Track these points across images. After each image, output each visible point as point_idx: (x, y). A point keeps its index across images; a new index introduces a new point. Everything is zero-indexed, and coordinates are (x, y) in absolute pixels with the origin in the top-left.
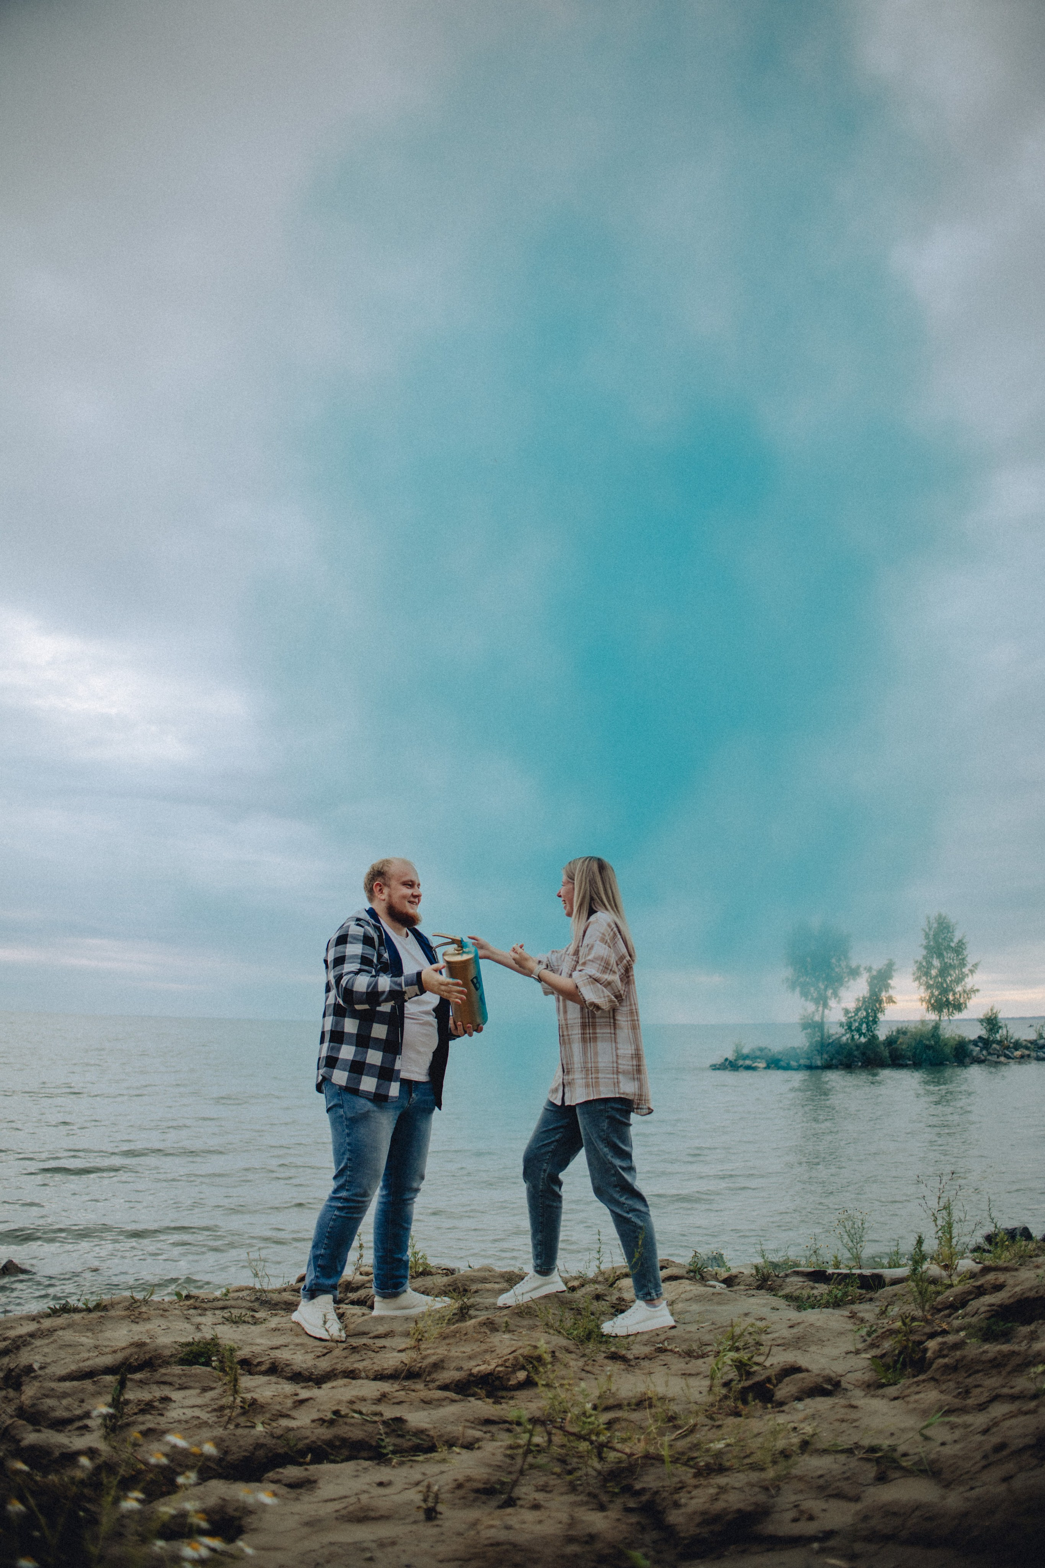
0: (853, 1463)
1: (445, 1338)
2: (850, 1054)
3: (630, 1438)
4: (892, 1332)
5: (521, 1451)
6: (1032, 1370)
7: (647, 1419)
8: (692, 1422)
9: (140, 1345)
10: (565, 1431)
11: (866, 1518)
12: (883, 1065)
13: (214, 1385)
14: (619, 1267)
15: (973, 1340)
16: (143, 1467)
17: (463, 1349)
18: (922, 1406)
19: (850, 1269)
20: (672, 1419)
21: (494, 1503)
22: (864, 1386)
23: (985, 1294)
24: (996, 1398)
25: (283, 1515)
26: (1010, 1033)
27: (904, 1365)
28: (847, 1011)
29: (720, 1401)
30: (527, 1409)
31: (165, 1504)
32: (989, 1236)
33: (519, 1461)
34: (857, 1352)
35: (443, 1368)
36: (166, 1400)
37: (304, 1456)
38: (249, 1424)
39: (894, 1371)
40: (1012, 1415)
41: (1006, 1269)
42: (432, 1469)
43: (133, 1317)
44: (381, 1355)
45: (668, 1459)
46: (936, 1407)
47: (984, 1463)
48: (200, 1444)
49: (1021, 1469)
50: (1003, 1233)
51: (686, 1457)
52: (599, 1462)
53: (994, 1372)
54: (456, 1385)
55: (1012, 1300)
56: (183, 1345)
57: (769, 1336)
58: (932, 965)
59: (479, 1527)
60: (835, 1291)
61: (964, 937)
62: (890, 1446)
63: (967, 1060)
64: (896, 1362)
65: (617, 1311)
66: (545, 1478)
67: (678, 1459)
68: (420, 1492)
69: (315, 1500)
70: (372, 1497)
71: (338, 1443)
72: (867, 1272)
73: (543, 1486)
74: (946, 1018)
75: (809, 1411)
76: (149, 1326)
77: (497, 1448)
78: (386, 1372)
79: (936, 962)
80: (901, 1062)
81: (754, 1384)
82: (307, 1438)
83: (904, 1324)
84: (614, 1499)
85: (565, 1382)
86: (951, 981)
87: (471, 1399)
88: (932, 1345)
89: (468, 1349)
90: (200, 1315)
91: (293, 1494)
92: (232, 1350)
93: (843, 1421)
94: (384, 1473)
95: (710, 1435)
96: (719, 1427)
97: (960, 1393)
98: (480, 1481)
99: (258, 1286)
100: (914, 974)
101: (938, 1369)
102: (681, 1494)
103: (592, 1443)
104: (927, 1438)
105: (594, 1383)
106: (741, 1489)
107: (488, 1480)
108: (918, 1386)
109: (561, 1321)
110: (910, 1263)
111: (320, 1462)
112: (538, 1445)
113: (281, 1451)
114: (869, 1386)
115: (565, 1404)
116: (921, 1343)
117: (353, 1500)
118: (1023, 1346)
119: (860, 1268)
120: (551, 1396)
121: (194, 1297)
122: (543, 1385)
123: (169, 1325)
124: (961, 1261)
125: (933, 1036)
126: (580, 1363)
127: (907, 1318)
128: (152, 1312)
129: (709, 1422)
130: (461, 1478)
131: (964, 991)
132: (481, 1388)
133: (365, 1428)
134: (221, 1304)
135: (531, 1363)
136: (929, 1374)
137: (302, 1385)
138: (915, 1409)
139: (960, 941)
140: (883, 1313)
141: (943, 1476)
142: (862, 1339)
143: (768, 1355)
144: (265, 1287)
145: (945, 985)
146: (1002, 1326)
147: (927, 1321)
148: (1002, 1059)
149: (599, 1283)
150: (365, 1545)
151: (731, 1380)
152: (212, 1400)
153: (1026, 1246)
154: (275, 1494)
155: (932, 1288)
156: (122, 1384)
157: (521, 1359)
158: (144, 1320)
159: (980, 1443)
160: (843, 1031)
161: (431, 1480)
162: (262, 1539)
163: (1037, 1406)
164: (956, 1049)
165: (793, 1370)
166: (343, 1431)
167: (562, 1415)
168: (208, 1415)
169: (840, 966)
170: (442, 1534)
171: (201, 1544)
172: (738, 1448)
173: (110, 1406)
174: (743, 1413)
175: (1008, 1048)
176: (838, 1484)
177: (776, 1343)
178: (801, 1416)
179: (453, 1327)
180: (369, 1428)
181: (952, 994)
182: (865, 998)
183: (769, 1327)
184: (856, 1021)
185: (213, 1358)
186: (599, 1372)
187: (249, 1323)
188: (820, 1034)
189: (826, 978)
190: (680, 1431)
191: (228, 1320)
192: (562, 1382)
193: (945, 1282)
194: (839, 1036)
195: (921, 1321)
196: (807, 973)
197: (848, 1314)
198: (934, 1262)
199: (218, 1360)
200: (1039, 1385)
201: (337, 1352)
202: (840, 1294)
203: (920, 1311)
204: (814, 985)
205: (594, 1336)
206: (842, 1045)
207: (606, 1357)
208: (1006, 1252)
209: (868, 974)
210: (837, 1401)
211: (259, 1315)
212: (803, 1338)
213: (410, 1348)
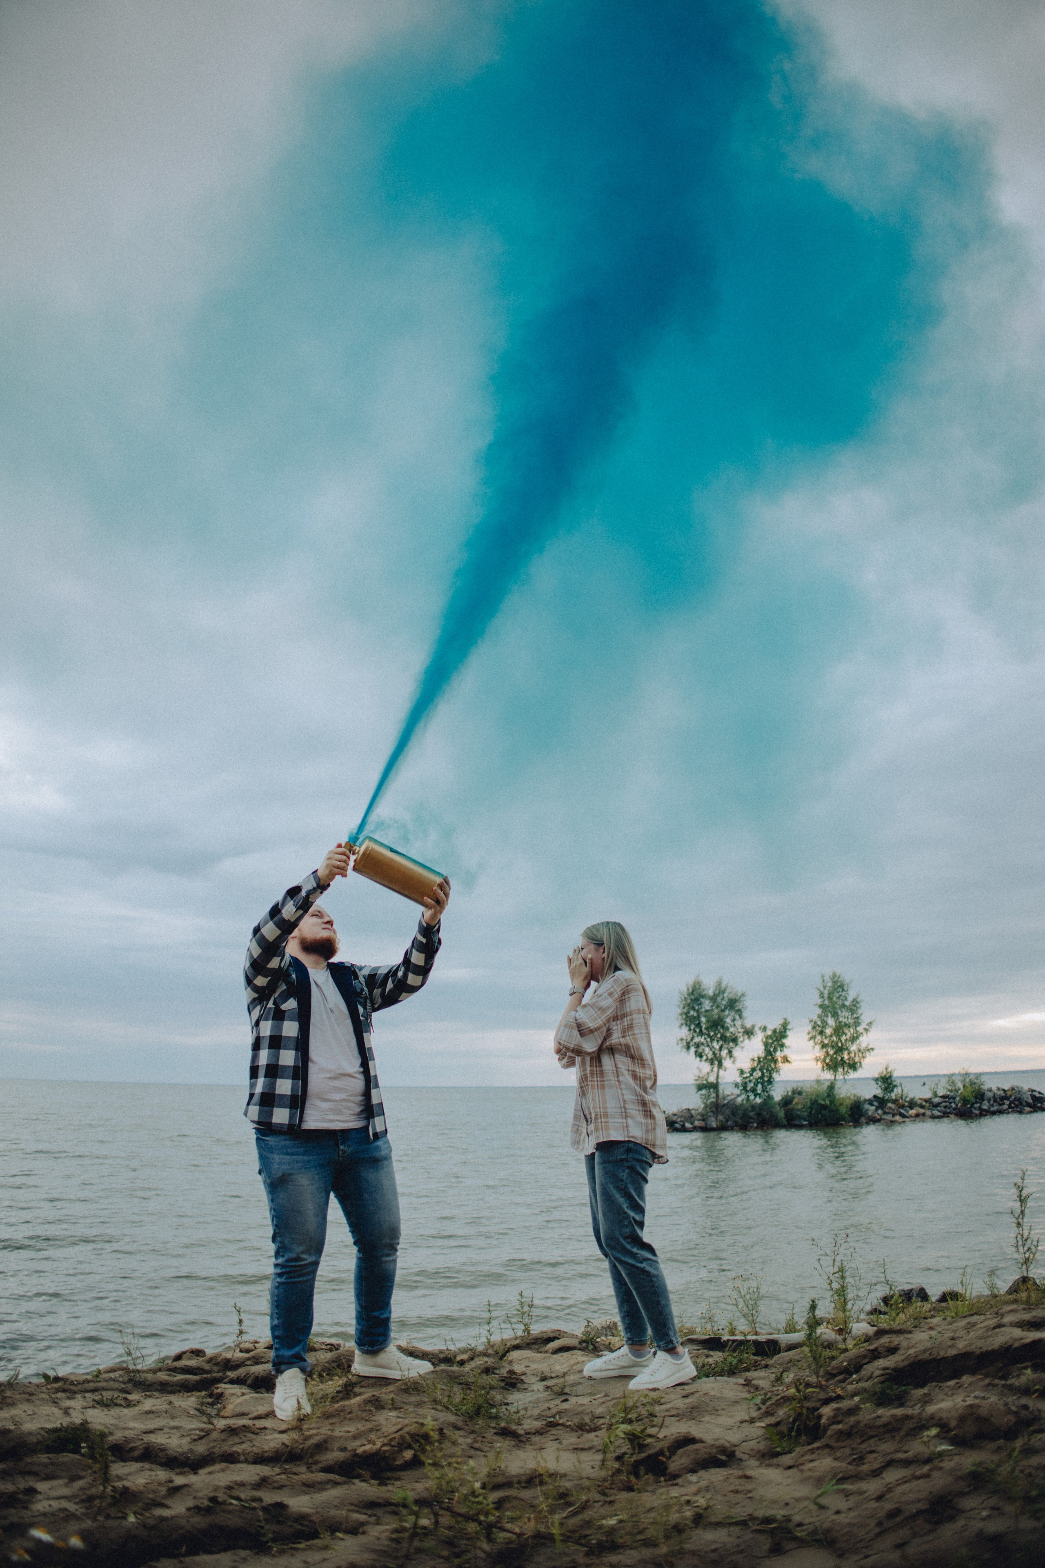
0: (748, 1536)
1: (327, 1418)
2: (745, 1115)
3: (520, 1517)
4: (787, 1399)
5: (406, 1535)
6: (926, 1433)
7: (537, 1497)
8: (584, 1498)
9: (4, 1432)
10: (452, 1512)
12: (778, 1125)
13: (83, 1474)
14: (511, 1339)
15: (868, 1405)
17: (349, 1429)
18: (816, 1474)
19: (745, 1335)
20: (563, 1495)
22: (758, 1455)
23: (879, 1358)
24: (889, 1464)
26: (905, 1092)
27: (799, 1433)
28: (742, 1072)
29: (613, 1475)
30: (413, 1489)
32: (885, 1297)
33: (405, 1545)
34: (752, 1421)
35: (326, 1449)
36: (32, 1491)
37: (178, 1547)
38: (120, 1515)
39: (788, 1439)
40: (905, 1481)
41: (900, 1332)
42: (313, 1557)
44: (260, 1437)
46: (829, 1474)
47: (877, 1530)
48: (65, 1539)
49: (915, 1535)
50: (897, 1294)
51: (577, 1535)
52: (488, 1544)
53: (887, 1436)
54: (339, 1467)
55: (906, 1363)
56: (49, 1431)
57: (664, 1407)
58: (827, 1024)
60: (730, 1359)
61: (858, 996)
62: (783, 1516)
63: (863, 1120)
64: (791, 1430)
65: (506, 1384)
67: (569, 1537)
71: (214, 1532)
72: (762, 1338)
74: (841, 1077)
75: (703, 1484)
76: (13, 1412)
77: (383, 1532)
78: (266, 1455)
79: (831, 1021)
80: (797, 1122)
81: (646, 1457)
82: (182, 1528)
83: (798, 1391)
85: (454, 1460)
86: (846, 1040)
87: (356, 1481)
88: (827, 1411)
89: (352, 1428)
90: (69, 1398)
92: (103, 1435)
93: (737, 1492)
95: (602, 1511)
96: (611, 1502)
97: (854, 1459)
99: (131, 1367)
100: (809, 1033)
101: (832, 1436)
103: (480, 1523)
104: (822, 1507)
105: (483, 1460)
108: (812, 1453)
109: (449, 1396)
110: (806, 1327)
111: (196, 1553)
112: (425, 1528)
113: (154, 1542)
114: (763, 1456)
115: (452, 1484)
116: (814, 1409)
118: (917, 1410)
119: (756, 1334)
120: (438, 1475)
121: (62, 1379)
122: (429, 1464)
124: (854, 1325)
125: (828, 1096)
126: (469, 1441)
127: (801, 1384)
128: (18, 1397)
129: (602, 1498)
131: (859, 1050)
132: (365, 1470)
133: (244, 1515)
134: (91, 1386)
135: (419, 1441)
136: (824, 1441)
137: (178, 1470)
138: (809, 1478)
139: (854, 1000)
140: (779, 1379)
141: (838, 1545)
142: (755, 1408)
143: (661, 1427)
144: (139, 1367)
145: (840, 1045)
146: (897, 1390)
147: (820, 1387)
148: (898, 1118)
149: (488, 1355)
151: (625, 1454)
152: (81, 1489)
153: (921, 1307)
155: (827, 1353)
157: (408, 1437)
158: (9, 1405)
159: (873, 1509)
160: (737, 1091)
163: (930, 1470)
164: (851, 1109)
165: (688, 1441)
166: (219, 1519)
167: (448, 1496)
168: (76, 1507)
169: (734, 1025)
172: (630, 1524)
174: (636, 1487)
175: (903, 1106)
176: (734, 1558)
177: (668, 1413)
178: (693, 1489)
179: (336, 1406)
180: (248, 1515)
181: (846, 1053)
182: (759, 1058)
183: (662, 1398)
184: (750, 1081)
185: (82, 1445)
186: (488, 1449)
187: (121, 1405)
188: (714, 1095)
189: (721, 1038)
190: (572, 1509)
191: (99, 1403)
192: (450, 1460)
193: (840, 1346)
194: (733, 1097)
195: (815, 1387)
196: (701, 1033)
197: (742, 1381)
198: (830, 1326)
199: (88, 1447)
200: (932, 1448)
201: (215, 1435)
202: (735, 1361)
203: (814, 1377)
204: (708, 1046)
205: (483, 1411)
206: (736, 1106)
207: (495, 1434)
208: (901, 1315)
209: (763, 1034)
210: (731, 1472)
211: (132, 1397)
212: (697, 1407)
213: (292, 1429)
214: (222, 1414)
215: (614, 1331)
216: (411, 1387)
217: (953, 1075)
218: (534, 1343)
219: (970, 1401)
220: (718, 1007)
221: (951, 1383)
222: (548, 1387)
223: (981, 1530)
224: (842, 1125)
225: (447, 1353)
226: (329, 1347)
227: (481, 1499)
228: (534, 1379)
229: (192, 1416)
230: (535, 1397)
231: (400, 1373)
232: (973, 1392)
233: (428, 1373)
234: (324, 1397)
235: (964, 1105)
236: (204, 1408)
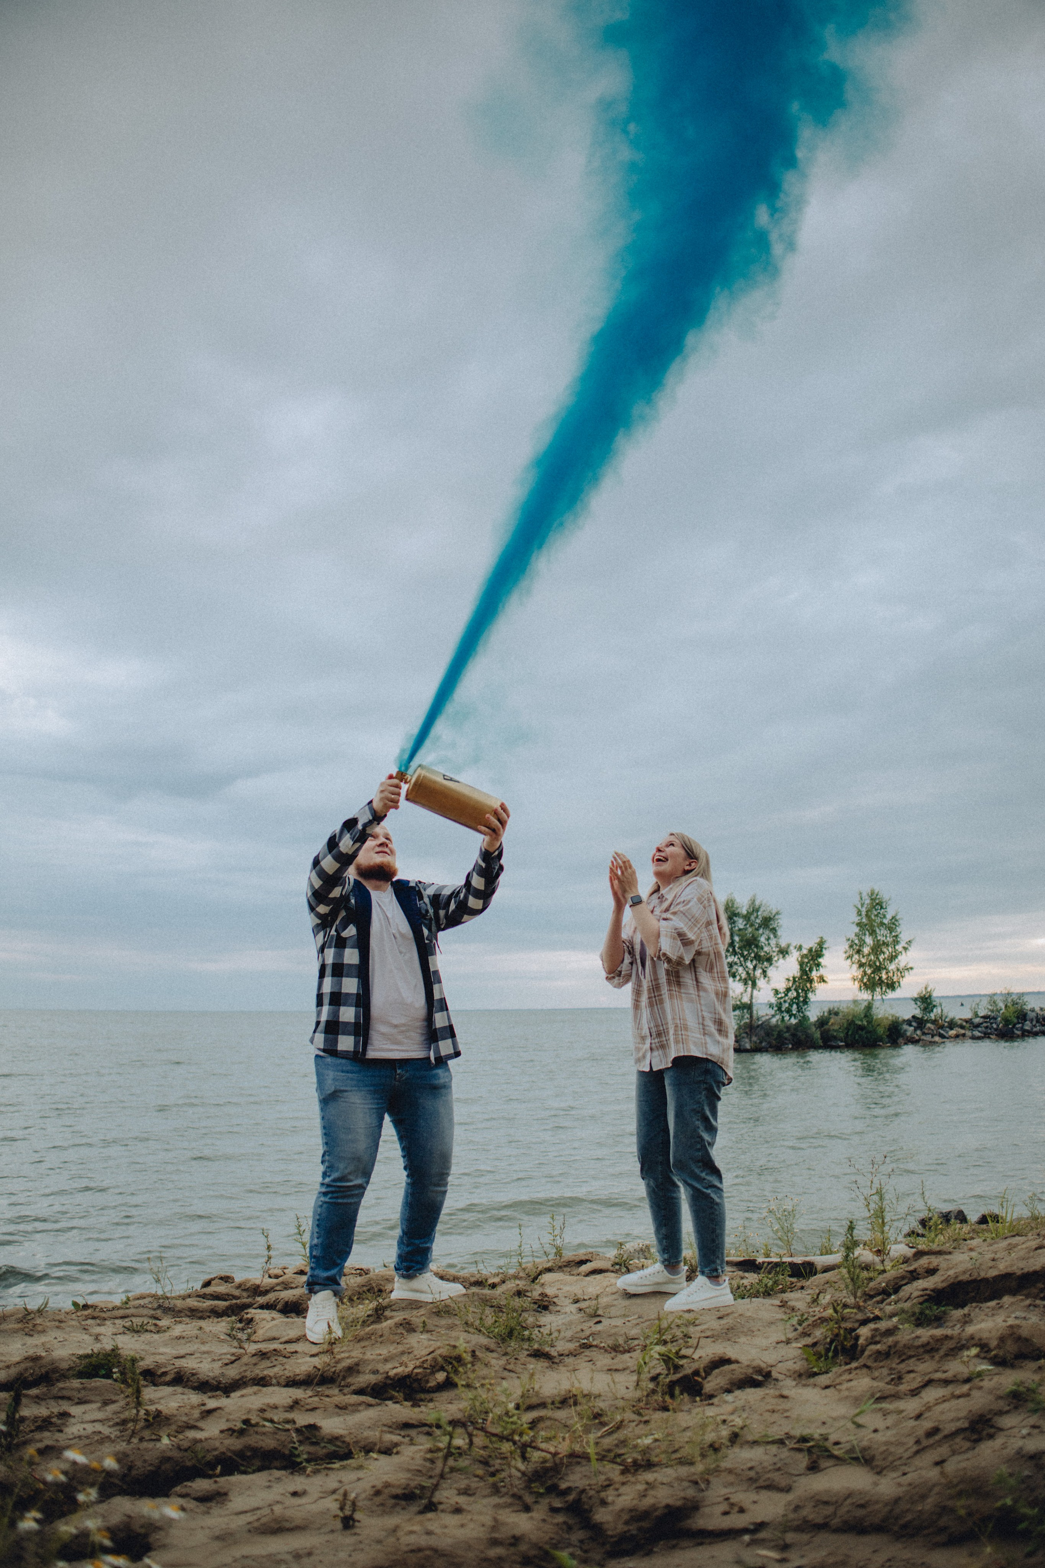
0: (784, 1453)
1: (359, 1341)
2: (780, 1035)
3: (554, 1437)
4: (823, 1320)
5: (440, 1454)
6: (966, 1353)
7: (572, 1417)
8: (619, 1418)
9: (35, 1359)
10: (486, 1432)
11: (797, 1508)
12: (815, 1047)
13: (114, 1398)
14: (543, 1262)
15: (906, 1325)
16: (42, 1486)
17: (381, 1352)
18: (855, 1394)
19: (781, 1258)
20: (597, 1416)
21: (414, 1508)
22: (796, 1375)
23: (918, 1279)
24: (929, 1383)
25: (193, 1530)
27: (836, 1353)
28: (777, 992)
29: (648, 1396)
30: (447, 1411)
31: (67, 1524)
32: (922, 1219)
33: (439, 1464)
34: (788, 1342)
35: (358, 1372)
36: (65, 1415)
37: (214, 1468)
38: (154, 1437)
39: (826, 1359)
40: (944, 1400)
41: (939, 1253)
42: (348, 1477)
43: (27, 1330)
44: (292, 1361)
45: (593, 1457)
46: (869, 1393)
47: (915, 1448)
48: (101, 1460)
49: (954, 1453)
50: (936, 1216)
51: (612, 1455)
52: (523, 1463)
53: (927, 1357)
54: (373, 1389)
55: (944, 1285)
56: (81, 1357)
57: (699, 1328)
58: (865, 942)
59: (400, 1533)
60: (765, 1280)
61: (898, 913)
62: (822, 1435)
63: (901, 1040)
64: (828, 1350)
65: (539, 1307)
66: (466, 1482)
67: (604, 1456)
68: (336, 1500)
69: (227, 1512)
70: (285, 1508)
71: (249, 1454)
72: (798, 1260)
73: (466, 1489)
74: (879, 997)
75: (739, 1404)
76: (43, 1339)
77: (416, 1452)
78: (298, 1378)
79: (869, 940)
80: (832, 1043)
81: (681, 1378)
82: (216, 1449)
83: (836, 1311)
84: (539, 1499)
85: (487, 1381)
86: (884, 959)
87: (389, 1403)
88: (864, 1332)
89: (384, 1351)
90: (99, 1325)
91: (202, 1507)
92: (134, 1361)
93: (773, 1411)
94: (298, 1482)
95: (638, 1430)
96: (647, 1422)
97: (892, 1379)
98: (399, 1486)
99: (160, 1293)
100: (847, 952)
101: (870, 1356)
102: (608, 1493)
103: (515, 1443)
104: (859, 1426)
105: (517, 1382)
106: (670, 1485)
107: (408, 1485)
108: (851, 1373)
109: (481, 1319)
110: (843, 1249)
111: (230, 1474)
112: (459, 1448)
113: (189, 1464)
114: (800, 1375)
115: (486, 1405)
116: (855, 1330)
117: (266, 1511)
118: (956, 1331)
119: (793, 1256)
120: (472, 1397)
121: (92, 1306)
122: (463, 1386)
123: (66, 1336)
124: (894, 1247)
125: (866, 1016)
126: (502, 1362)
127: (838, 1305)
128: (48, 1324)
129: (637, 1418)
130: (379, 1485)
131: (898, 970)
132: (398, 1392)
133: (277, 1437)
134: (121, 1312)
135: (451, 1363)
136: (862, 1361)
137: (210, 1394)
138: (847, 1397)
139: (893, 918)
140: (815, 1301)
141: (875, 1463)
142: (793, 1328)
143: (696, 1347)
144: (169, 1295)
145: (878, 964)
146: (936, 1310)
147: (859, 1308)
148: (937, 1039)
149: (520, 1278)
150: (280, 1557)
151: (659, 1374)
152: (116, 1413)
153: (961, 1229)
154: (183, 1509)
155: (865, 1274)
156: (17, 1401)
157: (440, 1359)
158: (39, 1332)
159: (913, 1427)
160: (773, 1012)
161: (347, 1487)
162: (169, 1556)
163: (970, 1389)
164: (889, 1029)
165: (723, 1362)
166: (252, 1440)
167: (483, 1416)
168: (110, 1430)
169: (769, 944)
170: (361, 1542)
171: (105, 1563)
172: (666, 1443)
173: (5, 1423)
174: (671, 1407)
175: (942, 1027)
176: (769, 1475)
177: (703, 1335)
178: (729, 1408)
179: (368, 1329)
180: (282, 1436)
181: (884, 972)
182: (794, 978)
183: (697, 1319)
184: (785, 1001)
185: (114, 1370)
186: (521, 1370)
187: (151, 1331)
188: (747, 1016)
189: (755, 957)
190: (606, 1428)
191: (129, 1330)
192: (483, 1382)
193: (878, 1268)
194: (767, 1018)
195: (853, 1308)
196: (734, 953)
197: (778, 1303)
198: (867, 1247)
199: (120, 1371)
200: (972, 1368)
201: (245, 1359)
202: (770, 1283)
203: (852, 1298)
204: (742, 965)
205: (516, 1333)
206: (770, 1027)
207: (529, 1355)
208: (940, 1236)
209: (798, 953)
210: (767, 1391)
211: (163, 1323)
212: (732, 1328)
213: (323, 1353)
214: (253, 1338)
215: (646, 1254)
216: (442, 1310)
217: (995, 994)
218: (565, 1266)
219: (1011, 1322)
220: (752, 925)
221: (992, 1304)
222: (580, 1310)
223: (1021, 1448)
224: (879, 1045)
225: (478, 1276)
226: (358, 1271)
227: (515, 1419)
228: (568, 1301)
229: (223, 1341)
230: (568, 1319)
231: (431, 1296)
232: (1013, 1312)
233: (459, 1296)
234: (355, 1322)
235: (1006, 1025)
236: (234, 1333)
